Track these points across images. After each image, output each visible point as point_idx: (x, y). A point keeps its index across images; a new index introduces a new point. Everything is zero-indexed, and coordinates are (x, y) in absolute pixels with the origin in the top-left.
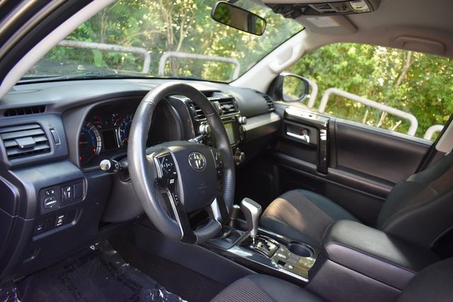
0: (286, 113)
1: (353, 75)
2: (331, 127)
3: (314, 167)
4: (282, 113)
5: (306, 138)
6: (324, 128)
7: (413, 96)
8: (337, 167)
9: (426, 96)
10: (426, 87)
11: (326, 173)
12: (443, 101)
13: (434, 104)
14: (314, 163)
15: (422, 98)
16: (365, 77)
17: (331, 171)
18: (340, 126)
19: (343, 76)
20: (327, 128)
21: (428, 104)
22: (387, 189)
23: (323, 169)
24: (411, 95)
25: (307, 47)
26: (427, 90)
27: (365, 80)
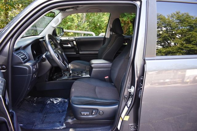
0: (61, 40)
1: (67, 23)
2: (76, 40)
3: (75, 53)
4: (60, 40)
5: (69, 45)
6: (74, 41)
7: (90, 26)
8: (81, 51)
9: (94, 24)
10: (93, 21)
11: (79, 54)
12: (100, 25)
13: (97, 26)
14: (75, 52)
15: (93, 25)
16: (72, 23)
17: (80, 53)
18: (79, 39)
19: (64, 24)
20: (75, 40)
21: (96, 27)
22: (97, 52)
23: (78, 53)
24: (89, 25)
25: (63, 17)
26: (94, 22)
27: (72, 24)
